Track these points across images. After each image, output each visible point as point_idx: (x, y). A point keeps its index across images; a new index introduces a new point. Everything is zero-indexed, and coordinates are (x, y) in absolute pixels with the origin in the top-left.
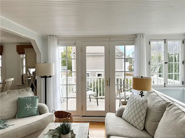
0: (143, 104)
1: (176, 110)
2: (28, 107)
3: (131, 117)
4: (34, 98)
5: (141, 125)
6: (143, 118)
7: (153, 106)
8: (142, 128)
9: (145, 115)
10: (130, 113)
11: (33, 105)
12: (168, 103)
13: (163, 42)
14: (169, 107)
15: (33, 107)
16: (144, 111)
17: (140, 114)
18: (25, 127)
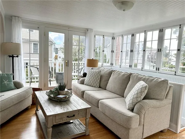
0: (99, 73)
1: (118, 72)
2: (5, 82)
3: (92, 82)
4: (8, 75)
5: (98, 85)
6: (99, 81)
7: (104, 73)
8: (99, 87)
9: (100, 79)
10: (91, 80)
11: (10, 81)
12: (112, 71)
13: (102, 37)
14: (113, 72)
15: (10, 83)
16: (99, 77)
17: (97, 79)
18: (17, 96)
